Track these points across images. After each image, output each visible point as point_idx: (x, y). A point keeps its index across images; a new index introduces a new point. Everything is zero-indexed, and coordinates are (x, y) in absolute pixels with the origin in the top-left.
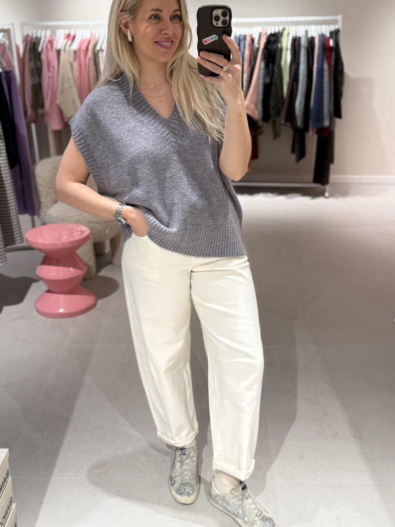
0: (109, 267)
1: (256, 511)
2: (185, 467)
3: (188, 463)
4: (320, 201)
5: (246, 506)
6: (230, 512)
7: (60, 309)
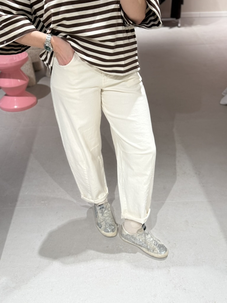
0: (44, 78)
1: (154, 242)
2: (105, 215)
3: (106, 213)
4: (175, 29)
5: (147, 240)
6: (137, 244)
7: (14, 106)
